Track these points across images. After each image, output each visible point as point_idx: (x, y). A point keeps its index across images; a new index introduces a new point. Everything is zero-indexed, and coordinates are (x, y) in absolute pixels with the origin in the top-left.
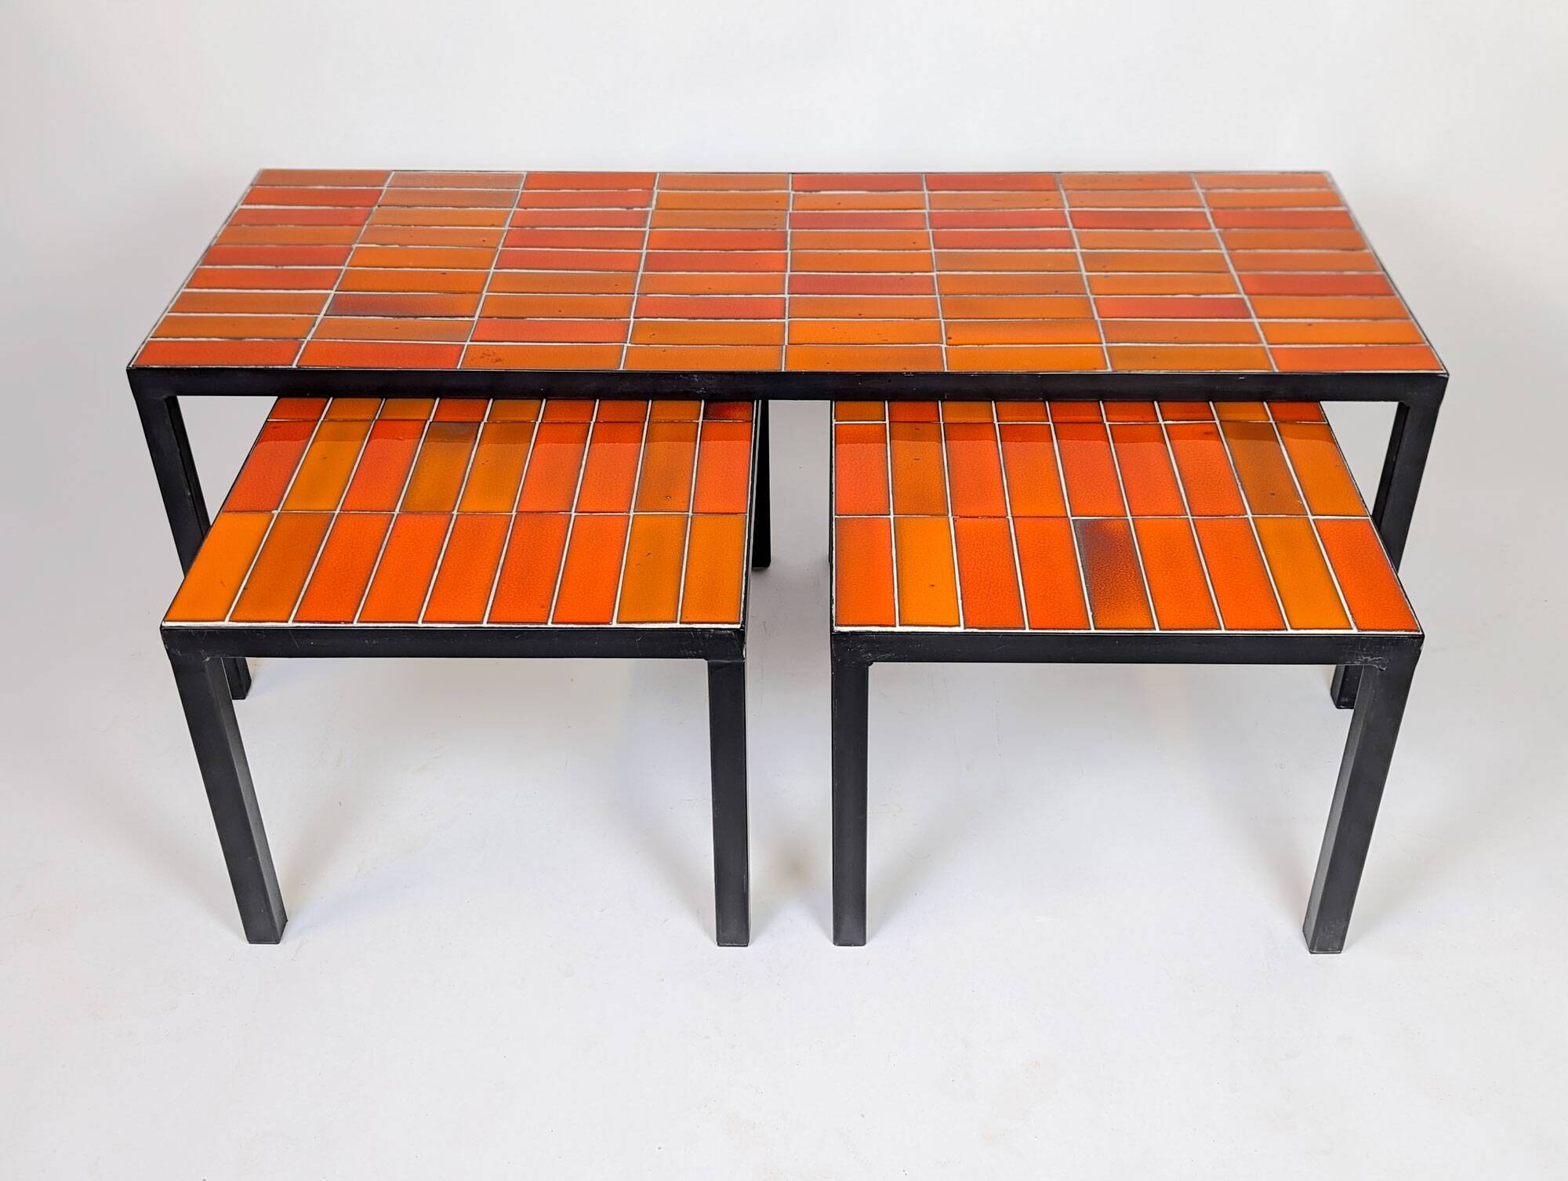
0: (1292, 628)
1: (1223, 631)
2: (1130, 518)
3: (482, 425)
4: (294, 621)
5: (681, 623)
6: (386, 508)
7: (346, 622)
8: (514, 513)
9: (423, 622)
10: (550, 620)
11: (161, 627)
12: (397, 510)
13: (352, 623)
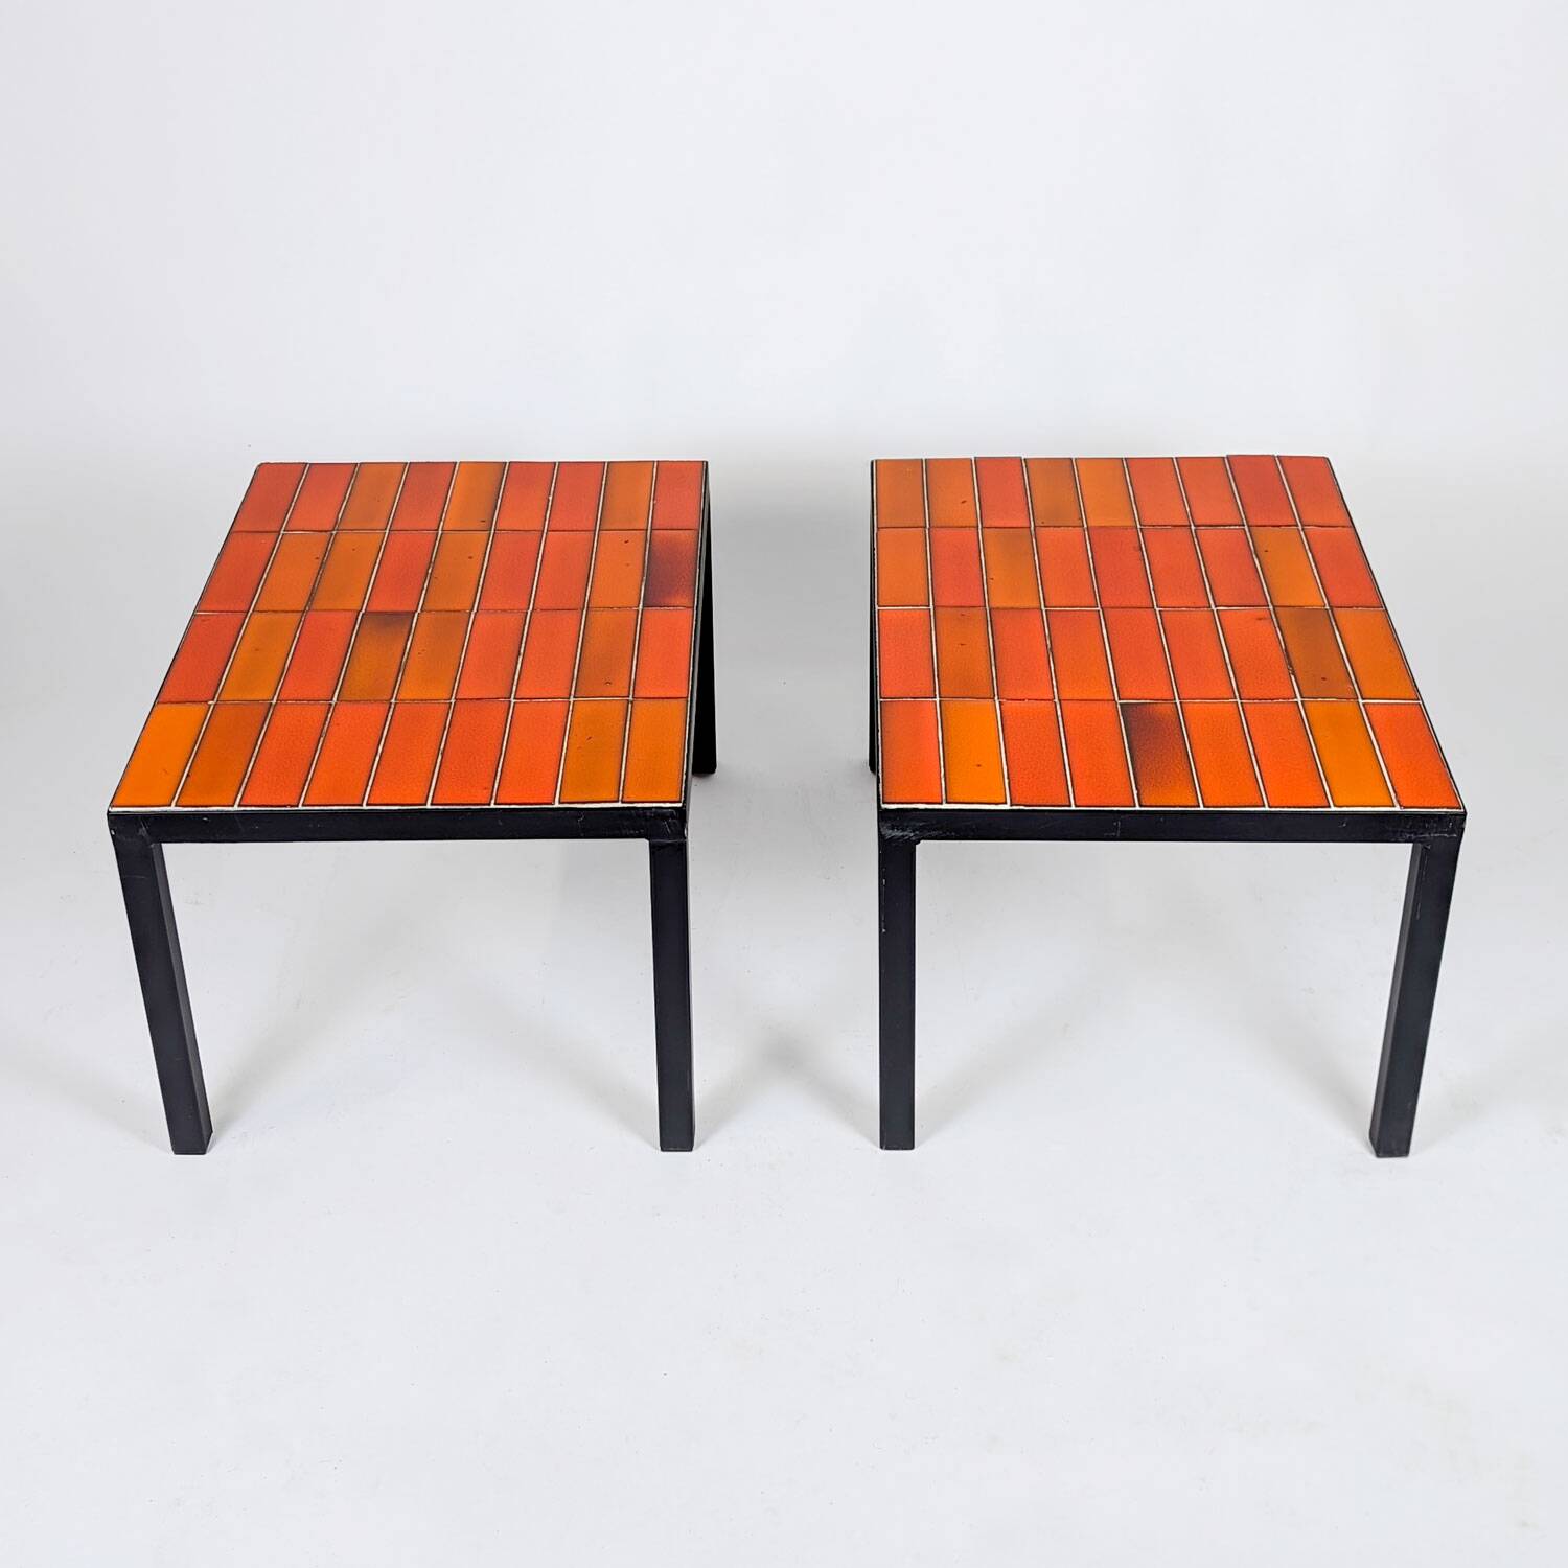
0: (1335, 806)
1: (1267, 809)
2: (1178, 701)
3: (416, 615)
4: (240, 805)
5: (623, 802)
6: (323, 698)
7: (291, 806)
8: (453, 701)
9: (368, 804)
10: (493, 801)
11: (108, 812)
12: (335, 699)
13: (297, 806)
